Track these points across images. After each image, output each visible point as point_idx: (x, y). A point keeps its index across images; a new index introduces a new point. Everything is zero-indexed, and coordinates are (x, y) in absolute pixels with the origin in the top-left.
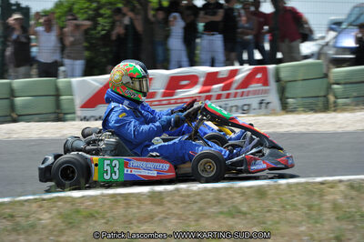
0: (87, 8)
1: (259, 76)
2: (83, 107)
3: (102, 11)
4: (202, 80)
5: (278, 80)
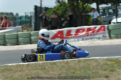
0: (63, 8)
1: (102, 28)
2: (51, 39)
3: (68, 9)
4: (86, 30)
5: (108, 29)
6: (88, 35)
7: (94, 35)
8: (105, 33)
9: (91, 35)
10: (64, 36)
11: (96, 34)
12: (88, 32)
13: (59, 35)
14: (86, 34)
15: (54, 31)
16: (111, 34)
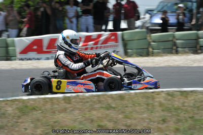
1: (113, 38)
2: (20, 53)
4: (83, 39)
5: (123, 40)
6: (86, 49)
7: (97, 48)
8: (117, 46)
9: (92, 48)
10: (45, 49)
11: (101, 47)
12: (86, 44)
13: (35, 47)
14: (83, 46)
15: (27, 39)
16: (128, 47)
